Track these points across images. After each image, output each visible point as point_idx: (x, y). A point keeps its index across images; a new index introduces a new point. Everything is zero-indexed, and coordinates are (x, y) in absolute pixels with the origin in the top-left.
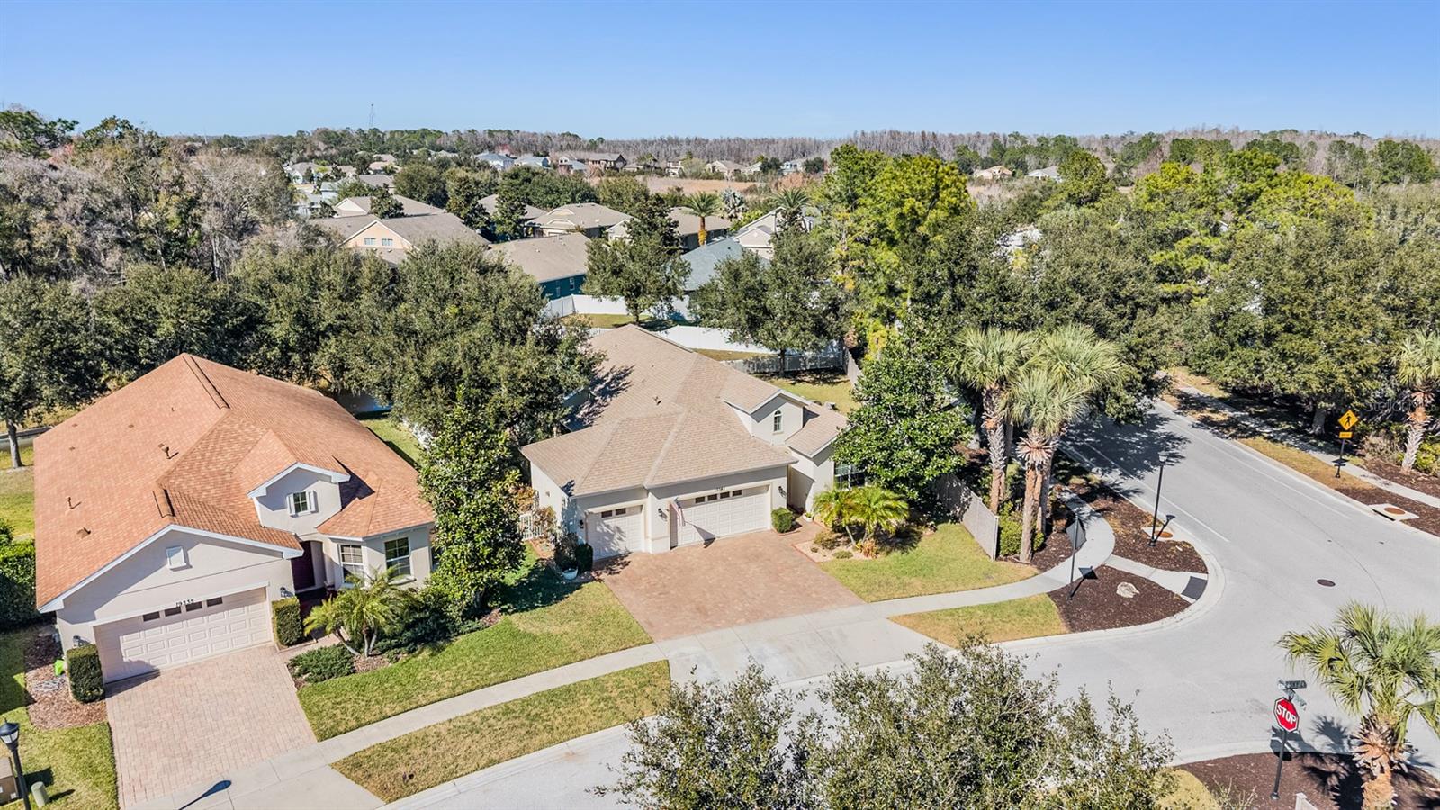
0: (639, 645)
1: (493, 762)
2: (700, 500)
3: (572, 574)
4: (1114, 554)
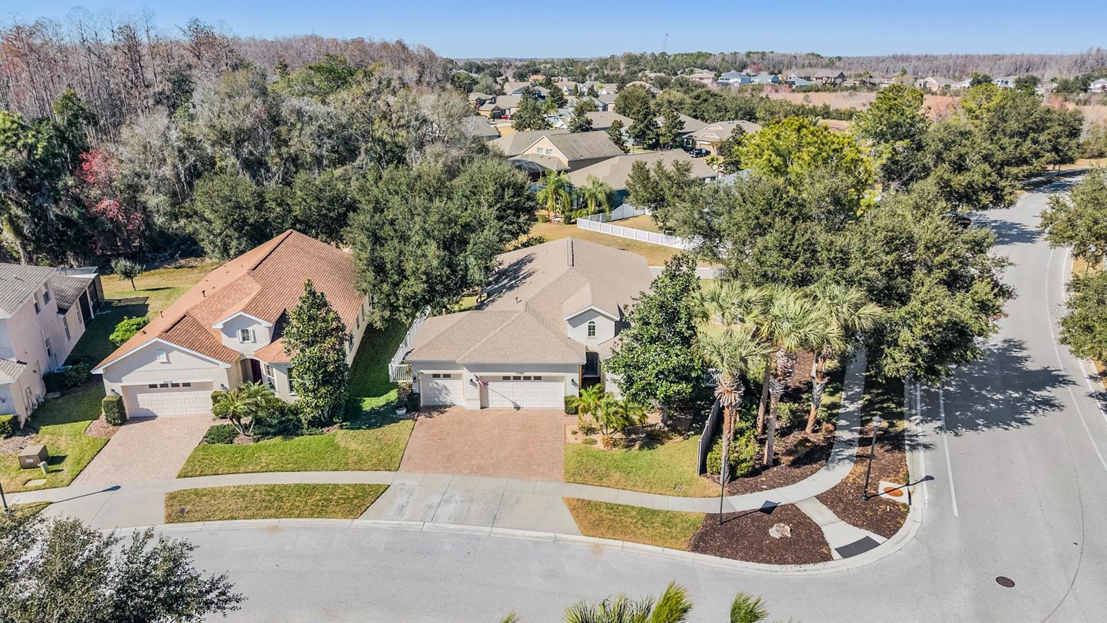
0: (386, 470)
1: (232, 518)
2: (506, 378)
3: (402, 412)
4: (817, 497)
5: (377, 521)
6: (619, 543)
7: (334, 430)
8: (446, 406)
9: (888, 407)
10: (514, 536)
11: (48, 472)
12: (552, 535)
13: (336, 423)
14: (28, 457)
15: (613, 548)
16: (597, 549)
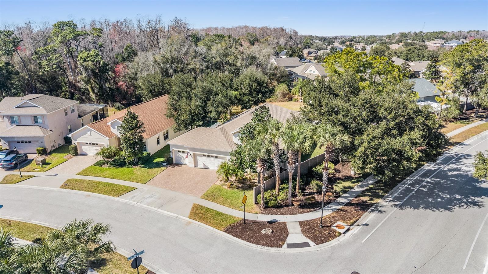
0: (141, 183)
2: (204, 155)
3: (165, 164)
4: (299, 222)
5: (122, 199)
6: (199, 223)
7: (137, 167)
8: (183, 164)
9: (378, 192)
10: (164, 213)
11: (42, 167)
12: (177, 215)
13: (139, 165)
14: (38, 161)
15: (195, 224)
16: (188, 224)
